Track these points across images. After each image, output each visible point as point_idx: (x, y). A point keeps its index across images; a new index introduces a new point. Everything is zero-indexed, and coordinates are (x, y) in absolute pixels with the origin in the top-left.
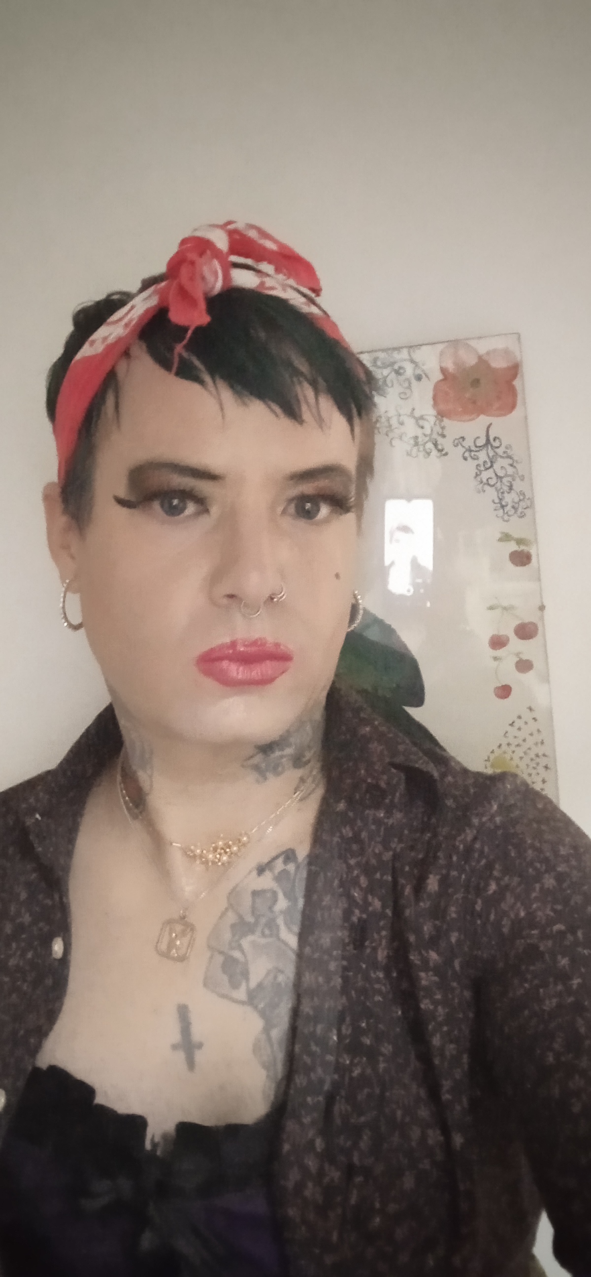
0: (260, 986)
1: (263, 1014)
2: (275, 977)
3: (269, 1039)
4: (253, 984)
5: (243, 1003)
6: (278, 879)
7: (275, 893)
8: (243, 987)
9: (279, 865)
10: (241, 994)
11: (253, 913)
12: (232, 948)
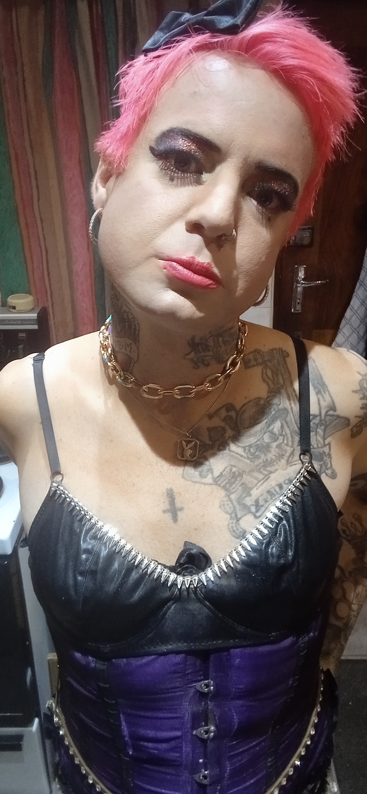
0: (221, 475)
1: (224, 488)
2: (231, 470)
3: (230, 500)
4: (216, 473)
5: (211, 484)
6: (224, 420)
7: (224, 429)
8: (210, 476)
9: (223, 413)
10: (209, 479)
11: (211, 440)
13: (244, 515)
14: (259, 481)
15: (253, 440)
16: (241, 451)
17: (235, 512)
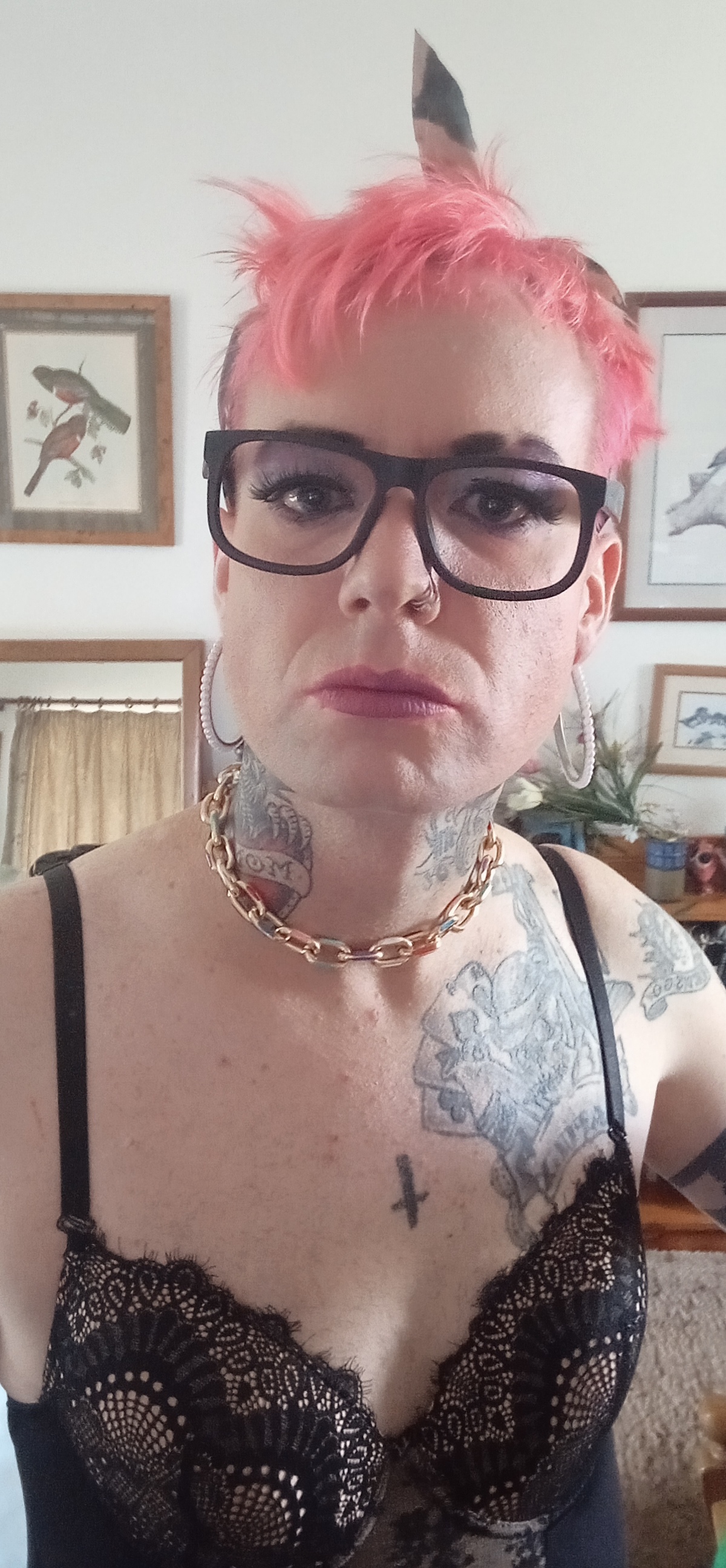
1: (495, 1141)
2: (499, 1101)
3: (506, 1165)
5: (473, 1135)
6: (473, 995)
7: (475, 1015)
8: (469, 1117)
9: (469, 981)
11: (458, 1036)
12: (446, 1080)
13: (531, 1197)
14: (540, 1124)
15: (519, 1036)
16: (505, 1058)
17: (516, 1192)
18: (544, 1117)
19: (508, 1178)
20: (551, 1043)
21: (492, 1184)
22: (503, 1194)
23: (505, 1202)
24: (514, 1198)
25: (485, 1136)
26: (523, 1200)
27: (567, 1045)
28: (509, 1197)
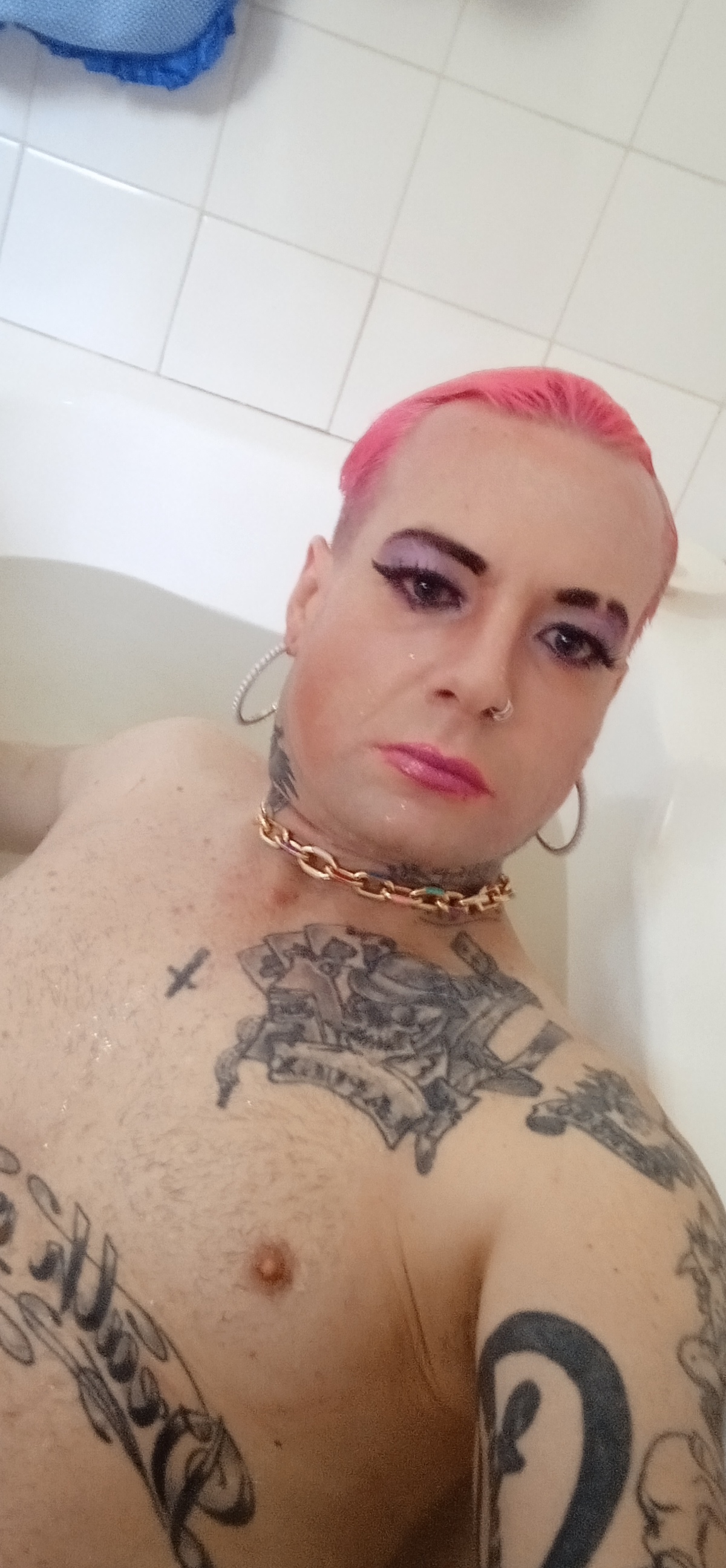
6: (365, 946)
11: (322, 951)
12: (284, 955)
13: (256, 1059)
14: (324, 1043)
15: (376, 997)
16: (345, 993)
17: (249, 1046)
18: (331, 1045)
19: (254, 1033)
20: (398, 1028)
21: (239, 1022)
22: (239, 1036)
23: (235, 1042)
24: (244, 1046)
25: (269, 998)
26: (249, 1053)
27: (413, 1043)
28: (241, 1041)
